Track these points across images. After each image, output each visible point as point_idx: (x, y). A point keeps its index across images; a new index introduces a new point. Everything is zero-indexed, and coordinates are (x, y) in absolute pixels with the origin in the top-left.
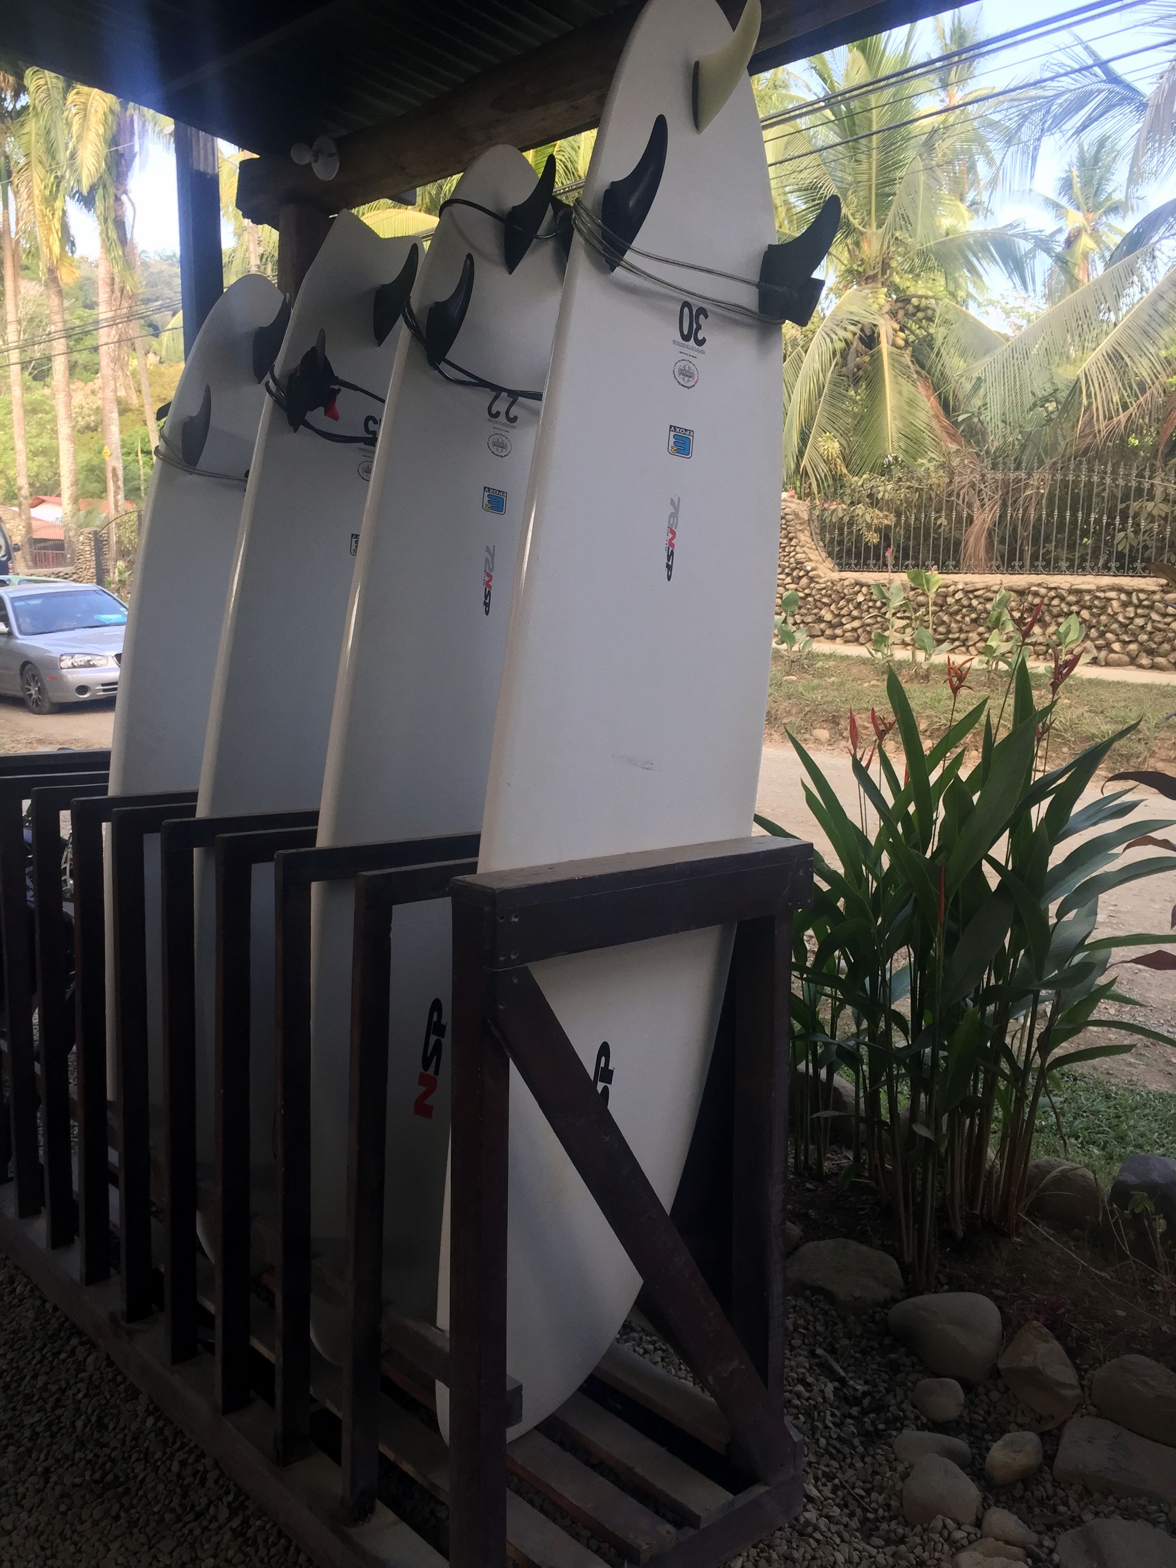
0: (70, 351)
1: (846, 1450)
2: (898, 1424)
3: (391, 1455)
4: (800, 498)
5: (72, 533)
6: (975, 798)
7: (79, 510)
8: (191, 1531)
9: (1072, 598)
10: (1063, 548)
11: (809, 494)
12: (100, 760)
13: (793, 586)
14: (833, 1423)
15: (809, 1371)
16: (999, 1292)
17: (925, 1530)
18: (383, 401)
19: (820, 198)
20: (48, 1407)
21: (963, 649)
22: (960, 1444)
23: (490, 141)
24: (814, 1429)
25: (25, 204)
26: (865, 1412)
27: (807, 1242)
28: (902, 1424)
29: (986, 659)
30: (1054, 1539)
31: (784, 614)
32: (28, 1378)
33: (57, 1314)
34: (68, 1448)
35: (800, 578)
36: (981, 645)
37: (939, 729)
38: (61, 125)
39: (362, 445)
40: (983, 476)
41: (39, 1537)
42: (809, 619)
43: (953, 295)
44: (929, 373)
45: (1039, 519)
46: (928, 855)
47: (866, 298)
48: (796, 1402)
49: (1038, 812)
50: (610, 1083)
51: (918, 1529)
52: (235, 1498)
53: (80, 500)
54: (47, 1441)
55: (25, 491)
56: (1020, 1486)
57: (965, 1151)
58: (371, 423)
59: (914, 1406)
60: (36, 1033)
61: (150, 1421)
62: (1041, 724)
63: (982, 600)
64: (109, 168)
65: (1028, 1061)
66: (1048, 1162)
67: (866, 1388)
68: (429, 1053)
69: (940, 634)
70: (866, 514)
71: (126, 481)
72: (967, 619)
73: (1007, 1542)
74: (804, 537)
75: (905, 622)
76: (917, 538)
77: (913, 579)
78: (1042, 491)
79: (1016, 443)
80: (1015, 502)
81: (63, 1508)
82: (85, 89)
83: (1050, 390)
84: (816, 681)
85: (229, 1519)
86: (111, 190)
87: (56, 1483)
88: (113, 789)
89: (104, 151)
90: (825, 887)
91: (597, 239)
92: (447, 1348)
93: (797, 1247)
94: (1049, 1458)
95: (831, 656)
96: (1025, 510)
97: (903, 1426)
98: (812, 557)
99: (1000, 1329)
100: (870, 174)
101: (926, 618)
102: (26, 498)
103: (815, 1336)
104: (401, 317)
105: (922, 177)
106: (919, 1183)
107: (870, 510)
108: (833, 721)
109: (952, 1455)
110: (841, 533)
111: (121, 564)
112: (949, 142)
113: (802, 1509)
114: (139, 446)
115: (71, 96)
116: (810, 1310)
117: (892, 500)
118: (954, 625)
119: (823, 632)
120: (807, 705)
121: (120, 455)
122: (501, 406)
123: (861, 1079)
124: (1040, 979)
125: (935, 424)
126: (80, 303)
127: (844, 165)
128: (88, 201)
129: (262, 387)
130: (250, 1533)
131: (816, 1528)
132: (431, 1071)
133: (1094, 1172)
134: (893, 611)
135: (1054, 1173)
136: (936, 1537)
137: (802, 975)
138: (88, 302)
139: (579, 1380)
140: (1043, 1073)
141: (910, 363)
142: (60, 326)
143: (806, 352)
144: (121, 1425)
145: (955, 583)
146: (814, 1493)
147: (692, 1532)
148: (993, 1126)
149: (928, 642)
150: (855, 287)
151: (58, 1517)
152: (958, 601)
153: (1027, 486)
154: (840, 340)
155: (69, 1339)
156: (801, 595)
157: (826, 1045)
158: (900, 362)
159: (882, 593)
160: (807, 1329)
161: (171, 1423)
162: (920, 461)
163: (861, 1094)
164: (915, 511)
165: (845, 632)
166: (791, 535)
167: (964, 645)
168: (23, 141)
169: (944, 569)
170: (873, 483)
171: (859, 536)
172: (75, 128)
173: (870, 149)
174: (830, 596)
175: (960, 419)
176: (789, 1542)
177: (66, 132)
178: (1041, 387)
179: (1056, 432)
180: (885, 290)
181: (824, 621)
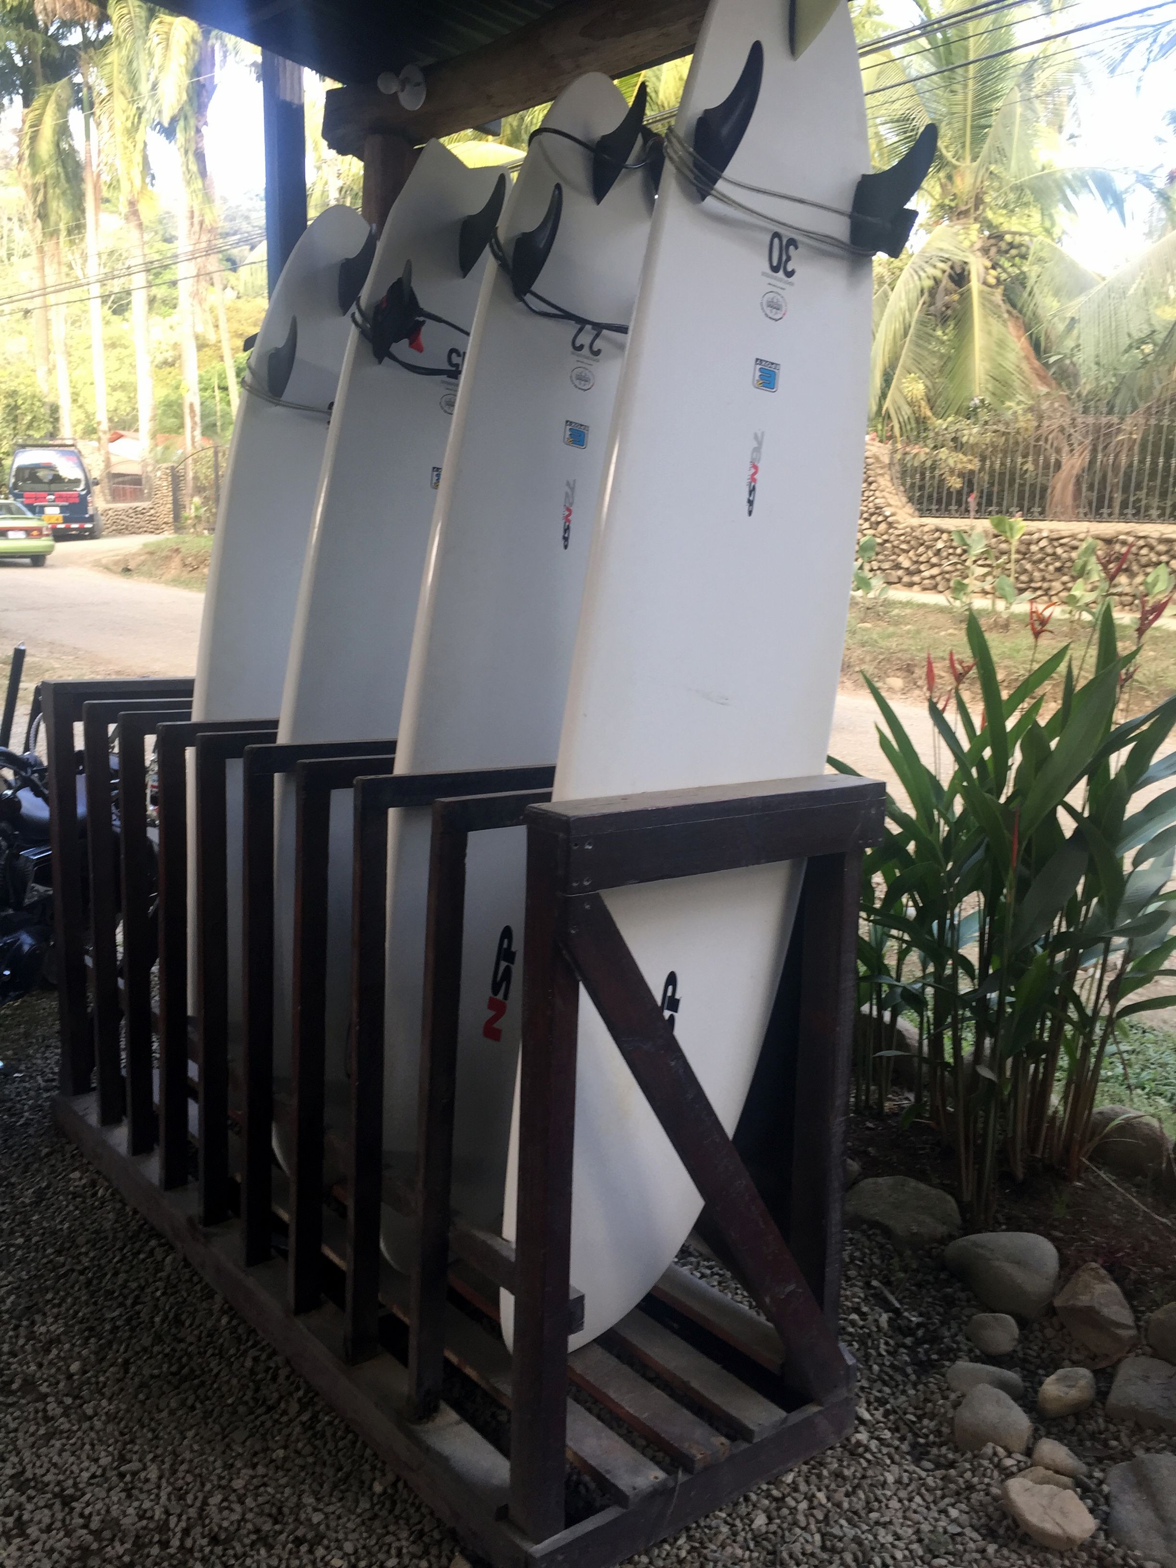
0: (150, 285)
1: (899, 1378)
2: (952, 1356)
3: (454, 1359)
4: (881, 441)
5: (150, 469)
6: (1053, 744)
7: (156, 445)
8: (262, 1423)
9: (1162, 548)
10: (1154, 496)
11: (891, 437)
12: (184, 688)
13: (871, 532)
14: (887, 1351)
15: (863, 1300)
16: (1058, 1234)
17: (975, 1456)
18: (468, 334)
19: (912, 130)
20: (129, 1302)
21: (1045, 598)
22: (1013, 1376)
23: (579, 70)
24: (867, 1357)
25: (106, 136)
26: (919, 1342)
27: (866, 1178)
28: (955, 1355)
29: (1068, 608)
30: (1103, 1470)
31: (860, 561)
32: (108, 1277)
33: (138, 1217)
34: (147, 1341)
35: (879, 523)
36: (1064, 594)
37: (1016, 680)
38: (143, 56)
39: (444, 378)
40: (1074, 419)
41: (119, 1423)
42: (886, 565)
43: (1048, 232)
44: (1020, 312)
45: (1130, 466)
46: (1002, 800)
47: (957, 234)
48: (851, 1330)
49: (1118, 760)
50: (676, 1011)
51: (969, 1455)
52: (306, 1393)
53: (158, 436)
54: (127, 1334)
55: (105, 426)
56: (1071, 1419)
57: (1028, 1096)
58: (454, 355)
59: (968, 1339)
60: (120, 949)
61: (224, 1320)
62: (1124, 671)
63: (1067, 548)
64: (190, 99)
65: (1096, 1010)
66: (1112, 1110)
67: (920, 1319)
68: (499, 979)
69: (1023, 583)
70: (950, 458)
71: (203, 417)
72: (1051, 568)
73: (1057, 1472)
74: (884, 482)
75: (986, 570)
76: (1001, 483)
77: (996, 525)
78: (1135, 436)
79: (1110, 386)
80: (1106, 447)
81: (141, 1397)
82: (168, 19)
83: (1147, 331)
84: (891, 629)
85: (299, 1414)
86: (192, 122)
87: (135, 1374)
88: (197, 716)
89: (185, 81)
90: (895, 829)
91: (688, 167)
92: (513, 1258)
93: (855, 1182)
94: (1102, 1394)
95: (908, 604)
96: (1117, 456)
97: (957, 1358)
98: (892, 502)
99: (1057, 1269)
100: (965, 105)
101: (1008, 566)
102: (105, 432)
103: (871, 1268)
104: (487, 249)
105: (1019, 109)
106: (980, 1125)
107: (954, 454)
108: (908, 669)
109: (1004, 1385)
110: (923, 478)
111: (197, 500)
112: (1048, 72)
113: (853, 1430)
114: (215, 382)
115: (154, 26)
116: (867, 1243)
117: (977, 444)
118: (1037, 574)
119: (900, 579)
120: (881, 653)
121: (197, 390)
122: (585, 339)
123: (925, 1025)
124: (1112, 928)
125: (1025, 366)
126: (158, 237)
127: (937, 95)
128: (169, 132)
129: (347, 318)
130: (319, 1427)
131: (867, 1449)
132: (500, 996)
133: (1160, 1120)
134: (974, 558)
135: (1117, 1122)
136: (986, 1463)
137: (869, 916)
138: (167, 236)
139: (637, 1298)
140: (1111, 1022)
141: (1001, 303)
142: (140, 260)
143: (892, 289)
144: (197, 1322)
145: (1040, 531)
146: (867, 1416)
147: (744, 1446)
148: (1057, 1074)
149: (1009, 590)
150: (947, 222)
151: (137, 1405)
152: (1042, 549)
153: (1119, 431)
154: (929, 277)
155: (147, 1241)
156: (879, 540)
157: (891, 987)
158: (991, 302)
159: (963, 539)
160: (862, 1261)
161: (245, 1322)
162: (1008, 404)
163: (925, 1036)
164: (1000, 455)
165: (923, 579)
166: (871, 479)
167: (1046, 594)
168: (105, 72)
169: (1028, 515)
170: (958, 426)
171: (942, 481)
172: (157, 60)
173: (966, 79)
174: (908, 542)
175: (1052, 360)
176: (840, 1460)
177: (148, 63)
178: (1138, 329)
179: (1152, 377)
180: (977, 226)
181: (901, 568)
